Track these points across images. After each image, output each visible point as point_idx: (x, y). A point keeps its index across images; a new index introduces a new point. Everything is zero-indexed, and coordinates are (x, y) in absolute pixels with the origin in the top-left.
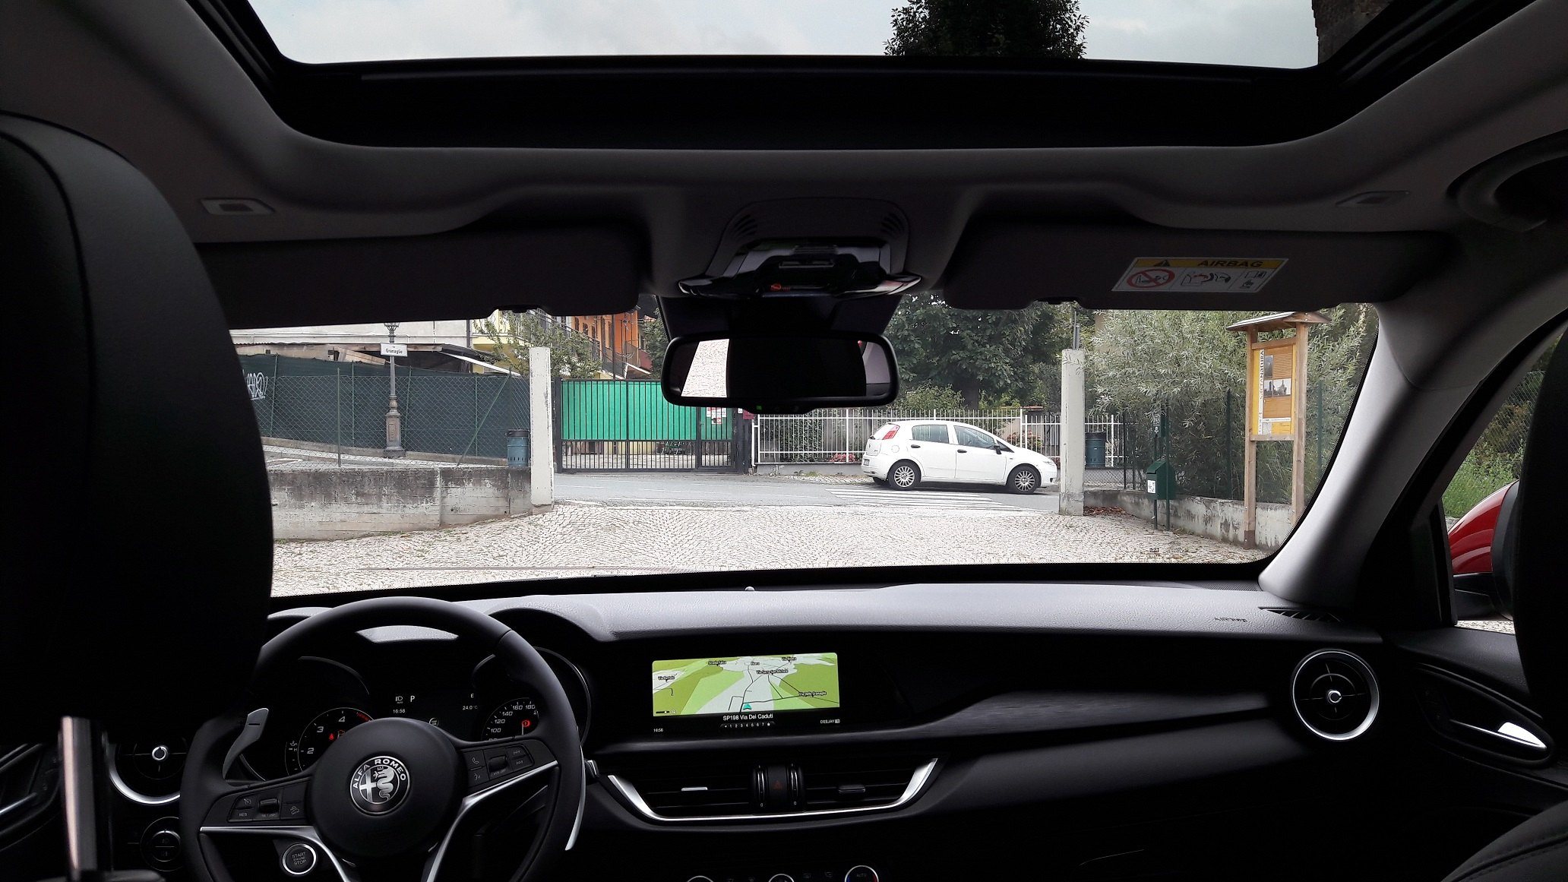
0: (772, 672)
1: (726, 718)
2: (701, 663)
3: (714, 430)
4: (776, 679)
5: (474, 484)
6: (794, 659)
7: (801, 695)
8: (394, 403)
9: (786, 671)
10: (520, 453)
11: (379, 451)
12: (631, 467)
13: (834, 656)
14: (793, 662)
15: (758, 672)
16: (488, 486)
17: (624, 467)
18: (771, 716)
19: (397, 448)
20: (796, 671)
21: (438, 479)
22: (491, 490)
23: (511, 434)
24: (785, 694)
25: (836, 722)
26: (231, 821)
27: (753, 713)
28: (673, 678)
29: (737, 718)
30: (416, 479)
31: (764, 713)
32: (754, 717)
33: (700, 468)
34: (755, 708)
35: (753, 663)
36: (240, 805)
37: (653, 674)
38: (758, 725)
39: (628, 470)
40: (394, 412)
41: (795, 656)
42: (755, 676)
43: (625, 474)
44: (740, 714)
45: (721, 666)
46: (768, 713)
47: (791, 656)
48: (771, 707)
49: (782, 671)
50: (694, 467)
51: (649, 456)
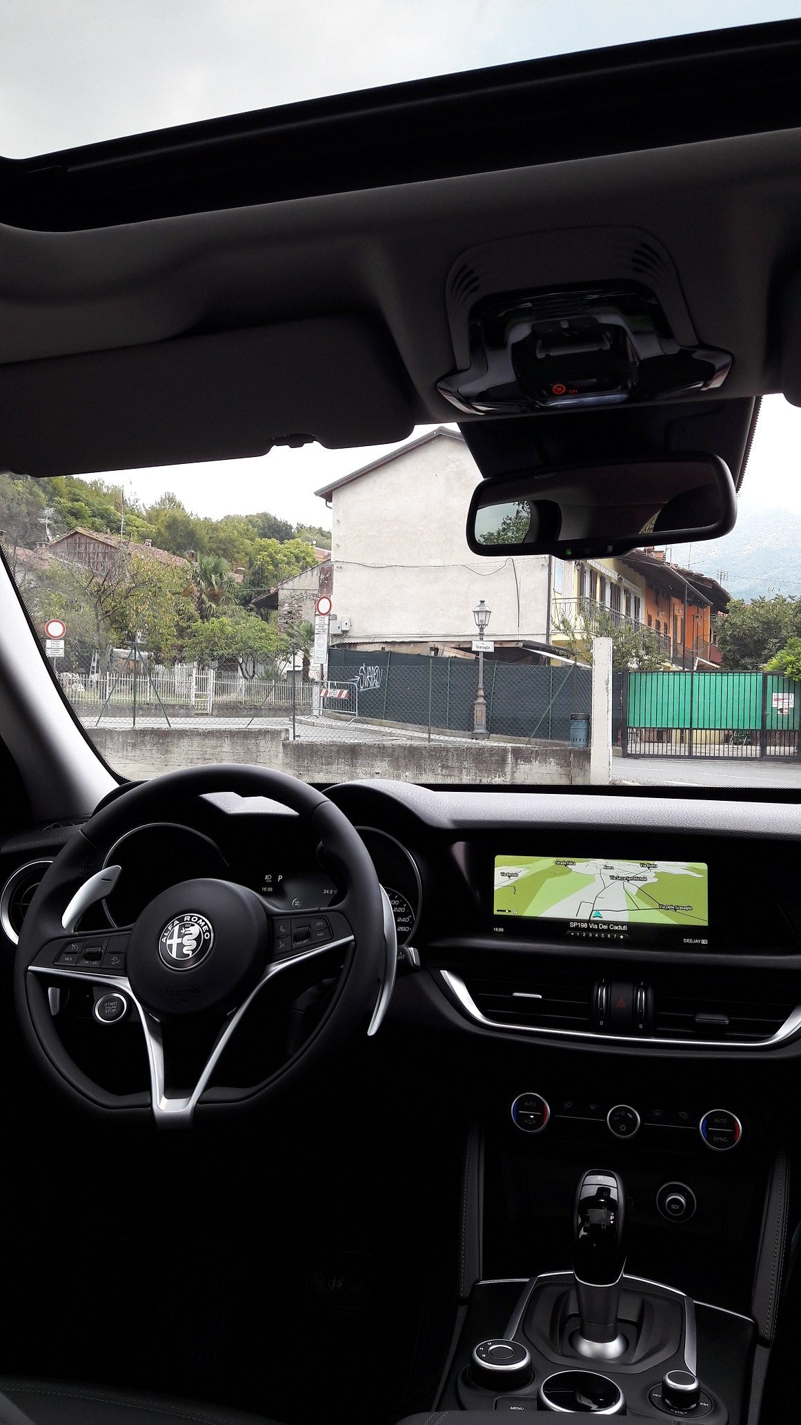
0: (628, 879)
1: (573, 925)
2: (548, 862)
3: (780, 720)
4: (633, 887)
5: (540, 762)
6: (655, 866)
7: (661, 907)
8: (481, 693)
9: (644, 879)
10: (581, 734)
11: (467, 733)
12: (694, 754)
13: (703, 866)
14: (654, 870)
15: (612, 877)
16: (553, 764)
17: (687, 754)
18: (625, 928)
19: (483, 731)
20: (656, 880)
21: (510, 756)
22: (556, 768)
23: (574, 718)
24: (642, 905)
25: (703, 943)
26: (56, 963)
27: (604, 923)
28: (516, 875)
29: (585, 925)
30: (491, 755)
31: (616, 924)
32: (605, 927)
33: (764, 758)
34: (607, 917)
35: (606, 867)
36: (67, 950)
37: (495, 869)
38: (609, 936)
39: (690, 757)
40: (481, 700)
41: (656, 863)
42: (608, 881)
43: (689, 761)
44: (589, 922)
45: (569, 866)
46: (622, 924)
47: (651, 862)
48: (625, 917)
49: (639, 879)
50: (758, 756)
51: (717, 746)
